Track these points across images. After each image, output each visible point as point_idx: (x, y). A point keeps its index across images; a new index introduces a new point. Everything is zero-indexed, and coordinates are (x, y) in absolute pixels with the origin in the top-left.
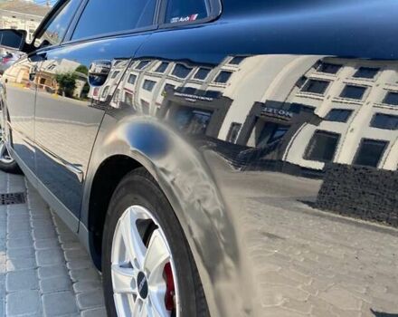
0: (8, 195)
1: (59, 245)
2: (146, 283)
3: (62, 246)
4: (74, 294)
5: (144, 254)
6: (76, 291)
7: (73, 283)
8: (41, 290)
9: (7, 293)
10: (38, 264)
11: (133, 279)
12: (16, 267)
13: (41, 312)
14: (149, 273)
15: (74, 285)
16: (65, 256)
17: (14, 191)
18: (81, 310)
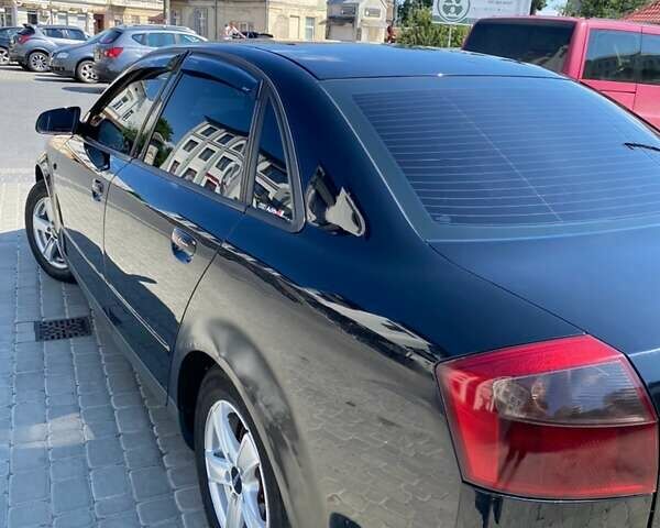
0: (68, 321)
1: (142, 401)
2: (239, 479)
3: (146, 402)
4: (165, 469)
5: (237, 450)
6: (167, 465)
7: (162, 455)
8: (128, 466)
9: (90, 470)
10: (120, 431)
11: (227, 472)
12: (96, 436)
13: (131, 493)
14: (242, 472)
15: (164, 457)
16: (151, 417)
17: (75, 316)
18: (174, 490)
